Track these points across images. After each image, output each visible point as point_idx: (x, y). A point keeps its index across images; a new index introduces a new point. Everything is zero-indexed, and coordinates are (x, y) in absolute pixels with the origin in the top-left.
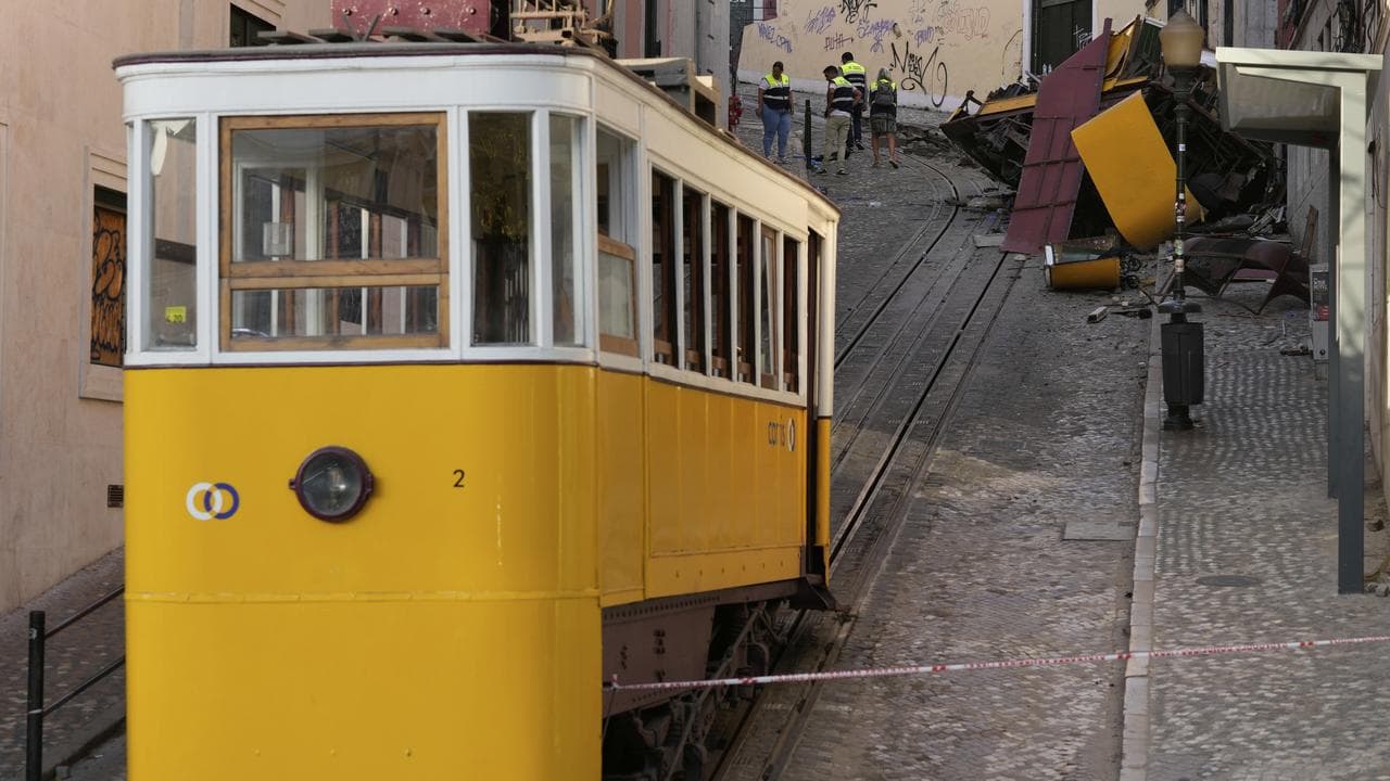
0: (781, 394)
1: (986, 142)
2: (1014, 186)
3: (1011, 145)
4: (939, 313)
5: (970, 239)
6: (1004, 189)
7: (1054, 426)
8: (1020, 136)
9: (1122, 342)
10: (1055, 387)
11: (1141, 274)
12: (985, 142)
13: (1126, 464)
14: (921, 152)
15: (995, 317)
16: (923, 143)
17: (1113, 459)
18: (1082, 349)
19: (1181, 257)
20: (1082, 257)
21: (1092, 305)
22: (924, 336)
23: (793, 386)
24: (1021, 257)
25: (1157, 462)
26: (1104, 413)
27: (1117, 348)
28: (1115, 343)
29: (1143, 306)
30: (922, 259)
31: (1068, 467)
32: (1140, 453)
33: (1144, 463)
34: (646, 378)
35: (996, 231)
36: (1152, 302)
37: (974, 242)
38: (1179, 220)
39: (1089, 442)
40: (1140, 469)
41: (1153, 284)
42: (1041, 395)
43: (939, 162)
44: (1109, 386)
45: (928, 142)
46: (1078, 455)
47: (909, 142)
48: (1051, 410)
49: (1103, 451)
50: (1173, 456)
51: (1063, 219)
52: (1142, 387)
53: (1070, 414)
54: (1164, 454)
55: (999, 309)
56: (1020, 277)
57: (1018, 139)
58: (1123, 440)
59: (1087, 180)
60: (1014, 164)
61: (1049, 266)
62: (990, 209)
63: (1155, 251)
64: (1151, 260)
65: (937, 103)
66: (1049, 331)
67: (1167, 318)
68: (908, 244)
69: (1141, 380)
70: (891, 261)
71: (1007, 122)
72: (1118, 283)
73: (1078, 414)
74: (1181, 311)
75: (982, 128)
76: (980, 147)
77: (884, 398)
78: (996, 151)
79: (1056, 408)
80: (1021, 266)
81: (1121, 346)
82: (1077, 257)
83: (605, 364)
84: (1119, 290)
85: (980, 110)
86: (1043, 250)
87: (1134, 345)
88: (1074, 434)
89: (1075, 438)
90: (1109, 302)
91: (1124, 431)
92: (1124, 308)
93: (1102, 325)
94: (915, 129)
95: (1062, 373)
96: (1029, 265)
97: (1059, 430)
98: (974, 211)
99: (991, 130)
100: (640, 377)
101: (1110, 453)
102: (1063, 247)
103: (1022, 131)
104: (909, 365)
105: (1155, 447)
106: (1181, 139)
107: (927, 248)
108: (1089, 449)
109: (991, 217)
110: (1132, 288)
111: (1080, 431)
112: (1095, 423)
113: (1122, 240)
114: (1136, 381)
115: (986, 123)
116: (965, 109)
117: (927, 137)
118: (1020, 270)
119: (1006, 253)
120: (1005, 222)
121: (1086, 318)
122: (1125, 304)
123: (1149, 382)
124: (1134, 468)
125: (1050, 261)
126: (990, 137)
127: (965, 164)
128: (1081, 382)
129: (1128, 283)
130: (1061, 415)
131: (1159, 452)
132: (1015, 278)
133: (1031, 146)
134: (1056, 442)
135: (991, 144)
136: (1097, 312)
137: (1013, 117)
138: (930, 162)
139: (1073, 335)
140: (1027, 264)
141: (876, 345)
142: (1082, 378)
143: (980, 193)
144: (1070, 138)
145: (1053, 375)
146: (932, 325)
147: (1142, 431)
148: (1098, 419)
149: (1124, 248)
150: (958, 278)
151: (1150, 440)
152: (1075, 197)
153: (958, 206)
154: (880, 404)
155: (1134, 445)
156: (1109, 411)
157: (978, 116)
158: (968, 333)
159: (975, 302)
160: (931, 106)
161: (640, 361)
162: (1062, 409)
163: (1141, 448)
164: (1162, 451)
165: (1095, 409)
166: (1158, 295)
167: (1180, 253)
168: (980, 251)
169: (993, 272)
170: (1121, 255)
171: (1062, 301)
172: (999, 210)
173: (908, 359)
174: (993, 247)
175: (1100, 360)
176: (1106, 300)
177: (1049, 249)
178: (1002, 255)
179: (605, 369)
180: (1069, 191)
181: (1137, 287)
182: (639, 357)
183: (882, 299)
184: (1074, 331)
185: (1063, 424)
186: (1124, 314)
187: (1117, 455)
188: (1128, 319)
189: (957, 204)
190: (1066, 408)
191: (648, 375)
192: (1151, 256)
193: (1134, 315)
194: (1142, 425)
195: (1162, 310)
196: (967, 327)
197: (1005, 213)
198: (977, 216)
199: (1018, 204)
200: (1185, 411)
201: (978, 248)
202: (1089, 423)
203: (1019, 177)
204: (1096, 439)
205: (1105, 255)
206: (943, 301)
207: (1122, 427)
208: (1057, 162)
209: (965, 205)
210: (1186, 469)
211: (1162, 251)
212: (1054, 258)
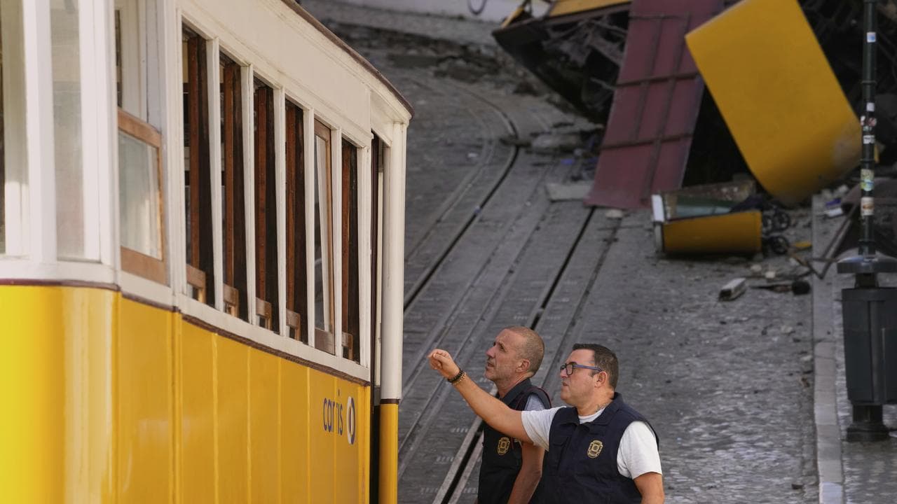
0: (337, 361)
1: (561, 54)
2: (602, 117)
3: (596, 59)
4: (506, 288)
5: (541, 191)
6: (584, 125)
7: (686, 437)
8: (609, 45)
9: (771, 326)
10: (681, 385)
11: (791, 235)
12: (558, 55)
13: (795, 487)
14: (458, 75)
15: (587, 293)
16: (461, 63)
17: (777, 481)
18: (716, 335)
19: (870, 194)
20: (707, 210)
21: (723, 275)
22: (489, 317)
23: (352, 351)
24: (615, 213)
25: (842, 484)
26: (755, 419)
27: (764, 333)
28: (761, 327)
29: (796, 278)
30: (474, 217)
31: (712, 491)
32: (815, 473)
33: (821, 485)
34: (177, 314)
35: (576, 179)
36: (812, 271)
37: (547, 193)
38: (867, 142)
39: (739, 457)
40: (818, 494)
41: (809, 248)
42: (663, 396)
43: (485, 88)
44: (760, 383)
45: (467, 61)
46: (725, 476)
47: (441, 61)
48: (679, 417)
49: (760, 470)
50: (865, 476)
51: (675, 159)
52: (808, 385)
53: (707, 420)
54: (851, 474)
55: (592, 282)
56: (616, 240)
57: (606, 48)
58: (787, 456)
59: (708, 104)
60: (600, 86)
61: (660, 224)
62: (565, 151)
63: (806, 204)
64: (801, 216)
65: (476, 7)
66: (665, 311)
67: (849, 281)
68: (452, 196)
69: (806, 376)
70: (432, 219)
71: (590, 25)
72: (759, 246)
73: (720, 422)
74: (871, 270)
75: (554, 35)
76: (549, 63)
77: (441, 399)
78: (574, 67)
79: (686, 412)
80: (616, 226)
81: (770, 331)
82: (698, 210)
83: (126, 289)
84: (760, 256)
85: (550, 10)
86: (647, 203)
87: (790, 329)
88: (716, 447)
89: (719, 453)
90: (748, 272)
91: (788, 443)
92: (769, 280)
93: (739, 304)
94: (448, 44)
95: (689, 367)
96: (629, 224)
97: (693, 442)
98: (542, 153)
99: (566, 38)
100: (169, 314)
101: (770, 472)
102: (676, 198)
103: (609, 36)
104: (472, 357)
105: (837, 463)
106: (870, 25)
107: (481, 200)
108: (739, 468)
109: (567, 160)
110: (779, 254)
111: (725, 443)
112: (745, 433)
113: (759, 187)
114: (799, 378)
115: (557, 28)
116: (527, 9)
117: (466, 52)
118: (615, 230)
119: (593, 208)
120: (590, 167)
121: (716, 295)
122: (770, 275)
123: (818, 379)
124: (808, 492)
125: (659, 215)
126: (566, 47)
127: (525, 89)
128: (718, 378)
129: (772, 247)
130: (693, 422)
131: (843, 472)
132: (610, 241)
133: (626, 60)
134: (691, 457)
135: (567, 56)
136: (732, 284)
137: (598, 18)
138: (474, 88)
139: (700, 317)
140: (625, 223)
141: (422, 329)
142: (719, 373)
143: (547, 129)
144: (683, 45)
145: (675, 370)
146: (498, 302)
147: (815, 443)
148: (749, 428)
149: (762, 199)
150: (529, 241)
151: (828, 454)
152: (691, 129)
153: (518, 147)
154: (437, 407)
155: (803, 463)
156: (764, 416)
157: (547, 18)
158: (552, 312)
159: (555, 273)
160: (467, 13)
161: (169, 291)
162: (693, 414)
163: (815, 465)
164: (847, 469)
165: (741, 413)
166: (821, 260)
167: (867, 188)
168: (555, 207)
169: (577, 233)
170: (762, 208)
171: (679, 272)
172: (578, 152)
173: (470, 349)
174: (573, 200)
175: (742, 350)
176: (742, 270)
177: (657, 201)
178: (588, 211)
179: (128, 297)
180: (683, 120)
181: (785, 253)
182: (169, 286)
183: (425, 269)
184: (700, 311)
185: (699, 434)
186: (771, 288)
187: (782, 474)
188: (776, 296)
189: (517, 145)
190: (700, 413)
191: (180, 311)
192: (801, 211)
193: (785, 290)
194: (814, 434)
195: (843, 268)
196: (549, 305)
197: (585, 156)
198: (547, 159)
199: (608, 140)
200: (877, 414)
201: (553, 202)
202: (736, 433)
203: (608, 102)
204: (748, 454)
205: (738, 207)
206: (511, 272)
207: (784, 438)
208: (664, 80)
209: (527, 145)
210: (885, 494)
211: (817, 203)
212: (665, 213)
